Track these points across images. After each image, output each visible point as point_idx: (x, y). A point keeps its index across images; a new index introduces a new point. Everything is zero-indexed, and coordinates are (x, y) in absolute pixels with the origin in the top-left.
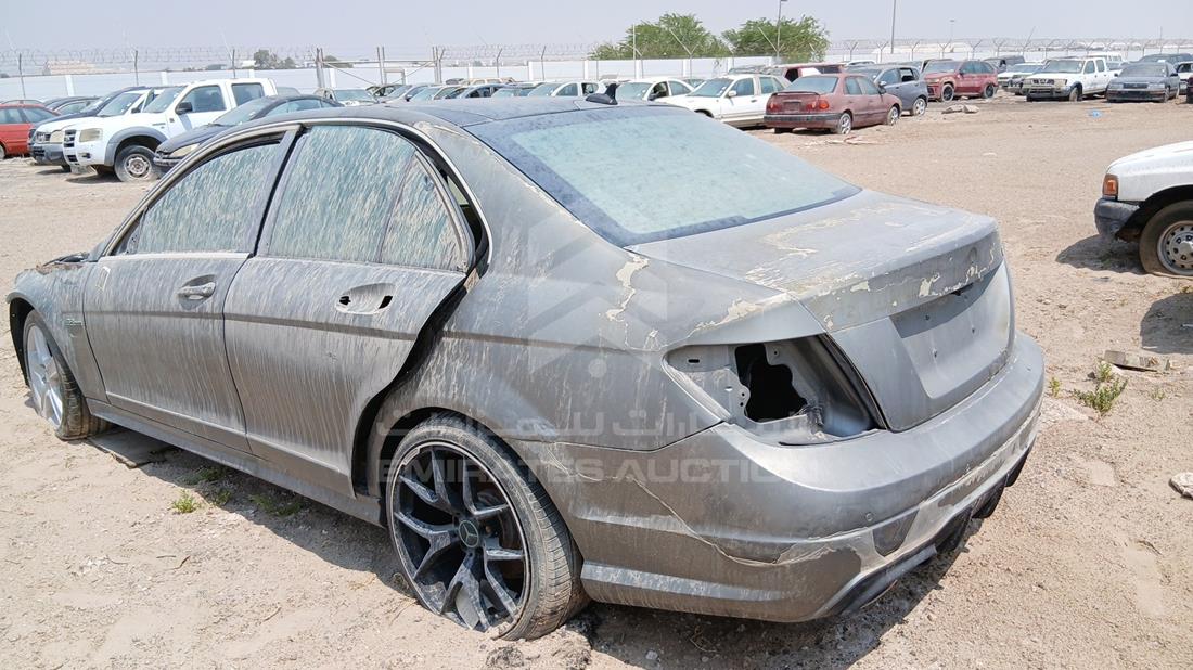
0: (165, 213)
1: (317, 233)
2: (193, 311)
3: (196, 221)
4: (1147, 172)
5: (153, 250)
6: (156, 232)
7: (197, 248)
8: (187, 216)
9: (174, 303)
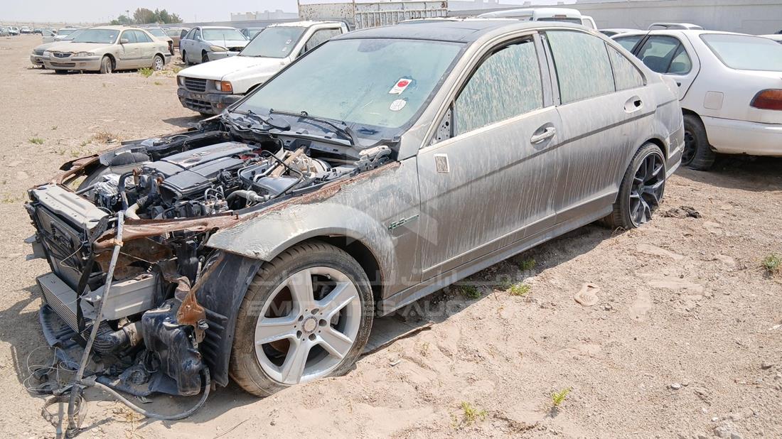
0: (475, 97)
1: (585, 85)
2: (545, 148)
3: (506, 97)
4: (243, 78)
5: (475, 126)
6: (472, 113)
7: (513, 114)
8: (497, 95)
9: (530, 149)
